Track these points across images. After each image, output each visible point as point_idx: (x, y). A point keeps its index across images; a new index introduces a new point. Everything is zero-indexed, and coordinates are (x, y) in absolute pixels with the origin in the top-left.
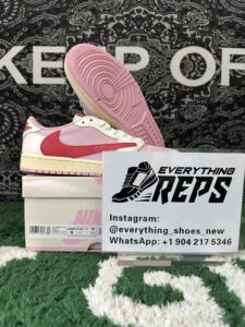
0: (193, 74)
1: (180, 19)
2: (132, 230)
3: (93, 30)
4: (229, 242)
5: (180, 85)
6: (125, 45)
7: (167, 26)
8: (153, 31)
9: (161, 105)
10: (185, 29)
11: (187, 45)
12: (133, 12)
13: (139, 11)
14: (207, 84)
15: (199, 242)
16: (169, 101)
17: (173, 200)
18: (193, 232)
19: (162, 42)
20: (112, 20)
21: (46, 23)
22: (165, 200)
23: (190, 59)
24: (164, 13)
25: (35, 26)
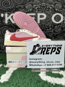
0: (57, 20)
1: (54, 6)
2: (35, 62)
3: (32, 9)
4: (61, 65)
5: (54, 23)
6: (40, 13)
7: (51, 8)
8: (47, 9)
9: (49, 28)
10: (55, 9)
11: (56, 13)
12: (42, 5)
13: (44, 4)
14: (61, 23)
15: (53, 65)
16: (51, 27)
17: (46, 54)
18: (52, 62)
19: (49, 12)
20: (37, 6)
21: (20, 8)
22: (44, 54)
23: (57, 16)
24: (50, 5)
25: (17, 8)
